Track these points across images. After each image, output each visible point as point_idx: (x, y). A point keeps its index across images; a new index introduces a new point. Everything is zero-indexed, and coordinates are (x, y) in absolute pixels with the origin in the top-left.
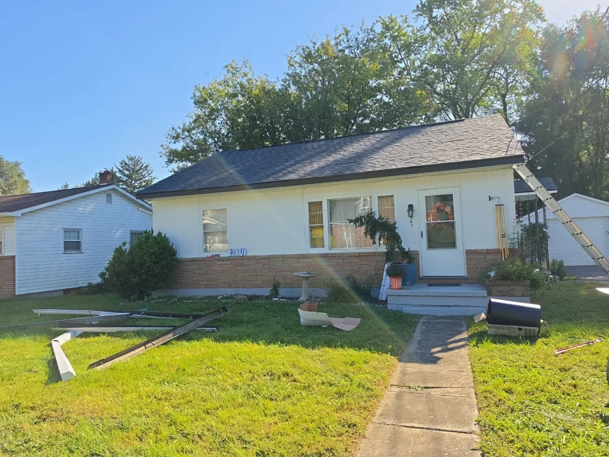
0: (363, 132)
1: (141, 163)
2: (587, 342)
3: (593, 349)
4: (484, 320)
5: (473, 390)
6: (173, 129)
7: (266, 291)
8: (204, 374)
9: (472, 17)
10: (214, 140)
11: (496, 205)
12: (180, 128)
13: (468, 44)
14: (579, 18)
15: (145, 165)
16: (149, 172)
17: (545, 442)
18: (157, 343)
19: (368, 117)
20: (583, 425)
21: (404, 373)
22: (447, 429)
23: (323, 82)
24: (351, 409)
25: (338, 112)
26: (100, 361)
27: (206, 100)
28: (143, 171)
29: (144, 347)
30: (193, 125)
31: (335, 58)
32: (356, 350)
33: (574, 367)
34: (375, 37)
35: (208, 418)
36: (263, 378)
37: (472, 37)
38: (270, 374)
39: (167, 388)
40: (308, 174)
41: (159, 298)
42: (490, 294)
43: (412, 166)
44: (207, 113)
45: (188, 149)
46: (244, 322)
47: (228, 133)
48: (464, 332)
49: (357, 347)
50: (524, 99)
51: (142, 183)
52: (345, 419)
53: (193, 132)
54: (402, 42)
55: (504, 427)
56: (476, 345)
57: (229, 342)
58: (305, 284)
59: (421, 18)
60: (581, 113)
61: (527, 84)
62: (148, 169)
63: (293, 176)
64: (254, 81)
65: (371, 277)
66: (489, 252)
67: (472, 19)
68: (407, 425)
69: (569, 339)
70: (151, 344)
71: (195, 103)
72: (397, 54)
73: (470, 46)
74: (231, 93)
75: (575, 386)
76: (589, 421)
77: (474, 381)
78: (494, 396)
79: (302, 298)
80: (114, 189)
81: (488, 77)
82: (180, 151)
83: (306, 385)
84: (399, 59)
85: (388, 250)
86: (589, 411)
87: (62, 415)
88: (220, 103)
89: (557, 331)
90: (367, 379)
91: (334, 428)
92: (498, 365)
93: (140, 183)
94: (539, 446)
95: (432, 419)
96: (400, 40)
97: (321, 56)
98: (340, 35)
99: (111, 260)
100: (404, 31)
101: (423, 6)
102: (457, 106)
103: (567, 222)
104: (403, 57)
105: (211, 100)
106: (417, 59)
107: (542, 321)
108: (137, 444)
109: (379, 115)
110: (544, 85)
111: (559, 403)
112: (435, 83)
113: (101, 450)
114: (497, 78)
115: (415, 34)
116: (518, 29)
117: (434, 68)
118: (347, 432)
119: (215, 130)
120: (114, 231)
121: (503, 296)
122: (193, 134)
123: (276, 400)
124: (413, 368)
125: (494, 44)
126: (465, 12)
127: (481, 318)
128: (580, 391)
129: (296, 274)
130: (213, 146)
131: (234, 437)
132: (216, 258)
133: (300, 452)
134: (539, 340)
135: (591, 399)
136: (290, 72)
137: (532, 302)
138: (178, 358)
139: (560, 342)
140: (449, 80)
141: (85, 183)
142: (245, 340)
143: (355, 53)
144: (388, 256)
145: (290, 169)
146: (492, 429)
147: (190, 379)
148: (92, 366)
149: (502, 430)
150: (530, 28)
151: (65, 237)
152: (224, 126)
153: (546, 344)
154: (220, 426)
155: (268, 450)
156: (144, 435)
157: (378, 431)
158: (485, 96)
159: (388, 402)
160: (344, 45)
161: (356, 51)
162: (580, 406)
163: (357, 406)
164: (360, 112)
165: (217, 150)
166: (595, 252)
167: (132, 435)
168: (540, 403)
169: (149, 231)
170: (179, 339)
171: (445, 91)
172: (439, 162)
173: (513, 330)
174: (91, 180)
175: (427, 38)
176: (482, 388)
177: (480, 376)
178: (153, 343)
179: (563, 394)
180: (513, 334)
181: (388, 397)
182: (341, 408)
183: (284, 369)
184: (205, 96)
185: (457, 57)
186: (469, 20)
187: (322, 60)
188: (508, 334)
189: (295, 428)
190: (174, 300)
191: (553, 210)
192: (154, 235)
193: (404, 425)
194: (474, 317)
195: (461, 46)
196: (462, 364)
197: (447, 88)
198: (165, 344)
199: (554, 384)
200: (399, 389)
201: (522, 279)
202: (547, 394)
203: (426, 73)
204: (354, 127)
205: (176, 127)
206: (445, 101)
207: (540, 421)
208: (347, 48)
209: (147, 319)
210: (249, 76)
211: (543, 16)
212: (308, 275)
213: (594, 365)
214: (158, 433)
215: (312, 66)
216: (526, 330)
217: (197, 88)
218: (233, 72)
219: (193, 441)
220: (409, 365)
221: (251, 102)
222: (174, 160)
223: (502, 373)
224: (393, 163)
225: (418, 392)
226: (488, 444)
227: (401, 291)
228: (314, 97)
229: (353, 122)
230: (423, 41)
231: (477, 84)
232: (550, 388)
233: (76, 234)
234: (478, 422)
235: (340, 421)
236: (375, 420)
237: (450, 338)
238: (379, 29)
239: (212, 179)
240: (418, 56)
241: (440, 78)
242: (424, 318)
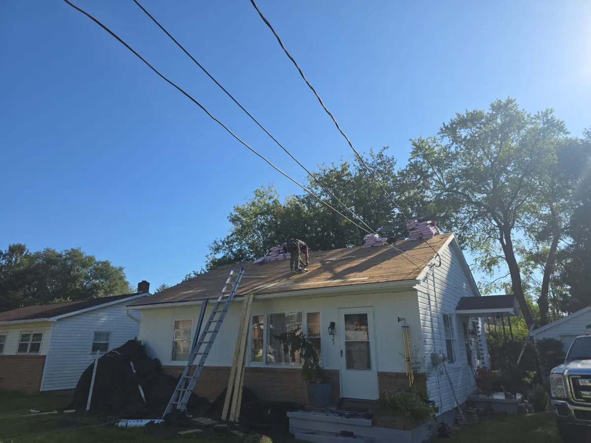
6: (215, 242)
12: (221, 241)
30: (231, 238)
42: (374, 424)
45: (227, 258)
54: (433, 159)
59: (446, 138)
71: (231, 221)
100: (434, 150)
101: (447, 128)
121: (387, 427)
151: (95, 339)
211: (564, 129)
218: (261, 195)
233: (106, 337)
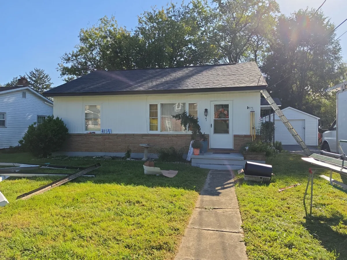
0: (180, 66)
1: (43, 74)
2: (294, 185)
3: (297, 188)
4: (242, 173)
5: (238, 210)
6: (66, 54)
7: (123, 154)
8: (89, 202)
9: (242, 5)
10: (92, 63)
11: (251, 112)
12: (70, 54)
13: (239, 21)
14: (297, 13)
15: (46, 75)
16: (49, 80)
17: (276, 237)
18: (58, 184)
19: (183, 57)
20: (293, 227)
21: (202, 201)
22: (226, 231)
23: (159, 34)
24: (176, 221)
25: (166, 53)
26: (24, 194)
27: (87, 39)
28: (45, 79)
29: (51, 186)
30: (79, 53)
31: (166, 21)
32: (176, 189)
33: (288, 198)
34: (189, 11)
35: (95, 227)
36: (125, 204)
37: (241, 17)
38: (129, 201)
39: (67, 210)
40: (150, 88)
41: (57, 157)
42: (245, 159)
43: (208, 87)
44: (88, 46)
45: (75, 67)
46: (111, 172)
47: (100, 60)
48: (232, 179)
49: (177, 187)
50: (266, 54)
51: (44, 86)
52: (173, 226)
53: (78, 57)
54: (203, 15)
55: (256, 229)
56: (239, 186)
57: (103, 183)
58: (146, 151)
59: (215, 3)
60: (294, 64)
61: (268, 45)
62: (48, 78)
63: (141, 89)
64: (118, 30)
65: (183, 148)
66: (246, 136)
67: (242, 6)
68: (206, 229)
69: (285, 183)
70: (55, 184)
71: (81, 40)
72: (200, 22)
73: (240, 22)
74: (103, 36)
75: (289, 208)
76: (296, 226)
77: (239, 205)
78: (250, 213)
79: (144, 159)
80: (27, 89)
81: (248, 40)
82: (70, 68)
83: (150, 208)
84: (201, 25)
85: (193, 133)
86: (296, 220)
87: (2, 227)
88: (96, 41)
89: (280, 179)
90: (183, 204)
91: (167, 231)
92: (250, 197)
93: (42, 86)
94: (273, 239)
95: (219, 225)
96: (203, 14)
97: (159, 19)
98: (170, 8)
99: (26, 132)
100: (205, 9)
102: (231, 55)
103: (286, 122)
104: (204, 24)
105: (90, 38)
106: (211, 26)
107: (272, 174)
108: (53, 243)
109: (189, 57)
110: (277, 47)
111: (282, 217)
112: (220, 41)
113: (30, 247)
114: (253, 41)
115: (211, 12)
116: (266, 15)
117: (220, 32)
118: (174, 233)
119: (93, 57)
120: (27, 115)
121: (252, 160)
122: (79, 59)
123: (133, 216)
124: (207, 198)
125: (253, 22)
126: (238, 3)
127: (241, 172)
128: (291, 211)
129: (141, 145)
130: (91, 67)
131: (111, 237)
132: (93, 134)
133: (150, 245)
134: (271, 184)
135: (296, 214)
136: (140, 26)
137: (266, 164)
138: (73, 193)
139: (281, 185)
140: (228, 40)
141: (6, 84)
142: (112, 182)
143: (178, 19)
144: (193, 137)
145: (139, 84)
146: (250, 230)
147: (81, 205)
148: (19, 197)
149: (255, 231)
150: (272, 15)
152: (98, 55)
153: (274, 186)
154: (102, 231)
155: (131, 244)
156: (56, 237)
157: (190, 232)
158: (246, 51)
159: (195, 216)
160: (172, 14)
161: (178, 18)
162: (291, 218)
163: (179, 219)
164: (179, 54)
165: (93, 69)
166: (299, 139)
167: (49, 238)
168: (272, 217)
169: (51, 116)
170: (72, 181)
171: (225, 46)
172: (223, 87)
173: (258, 178)
174: (10, 82)
175: (217, 15)
176: (243, 209)
177: (242, 203)
178: (56, 183)
179: (283, 212)
180: (258, 181)
181: (195, 214)
182: (170, 220)
183: (136, 199)
184: (87, 36)
185: (233, 27)
186: (240, 7)
187: (159, 21)
188: (255, 180)
189: (146, 232)
190: (66, 158)
191: (279, 116)
192: (54, 119)
193: (204, 229)
194: (238, 171)
195: (236, 21)
196: (232, 196)
197: (226, 44)
198: (64, 184)
199: (279, 207)
200: (200, 209)
201: (262, 151)
202: (276, 212)
203: (215, 35)
204: (175, 62)
205: (68, 53)
206: (225, 52)
207: (273, 226)
208: (173, 16)
209: (50, 169)
210: (115, 26)
211: (279, 9)
212: (148, 146)
213: (298, 197)
214: (65, 236)
215: (153, 25)
216: (264, 178)
217: (82, 30)
218: (105, 23)
219: (87, 240)
220: (205, 196)
221: (115, 42)
222: (66, 73)
223: (253, 201)
224: (198, 85)
225: (210, 211)
226: (248, 239)
227: (199, 156)
228: (153, 43)
229: (174, 59)
230: (215, 16)
231: (242, 43)
232: (277, 209)
233: (2, 116)
234: (242, 227)
235: (170, 228)
236: (188, 226)
237: (225, 182)
238: (191, 6)
239: (92, 87)
240: (212, 25)
241: (223, 38)
242: (211, 171)
